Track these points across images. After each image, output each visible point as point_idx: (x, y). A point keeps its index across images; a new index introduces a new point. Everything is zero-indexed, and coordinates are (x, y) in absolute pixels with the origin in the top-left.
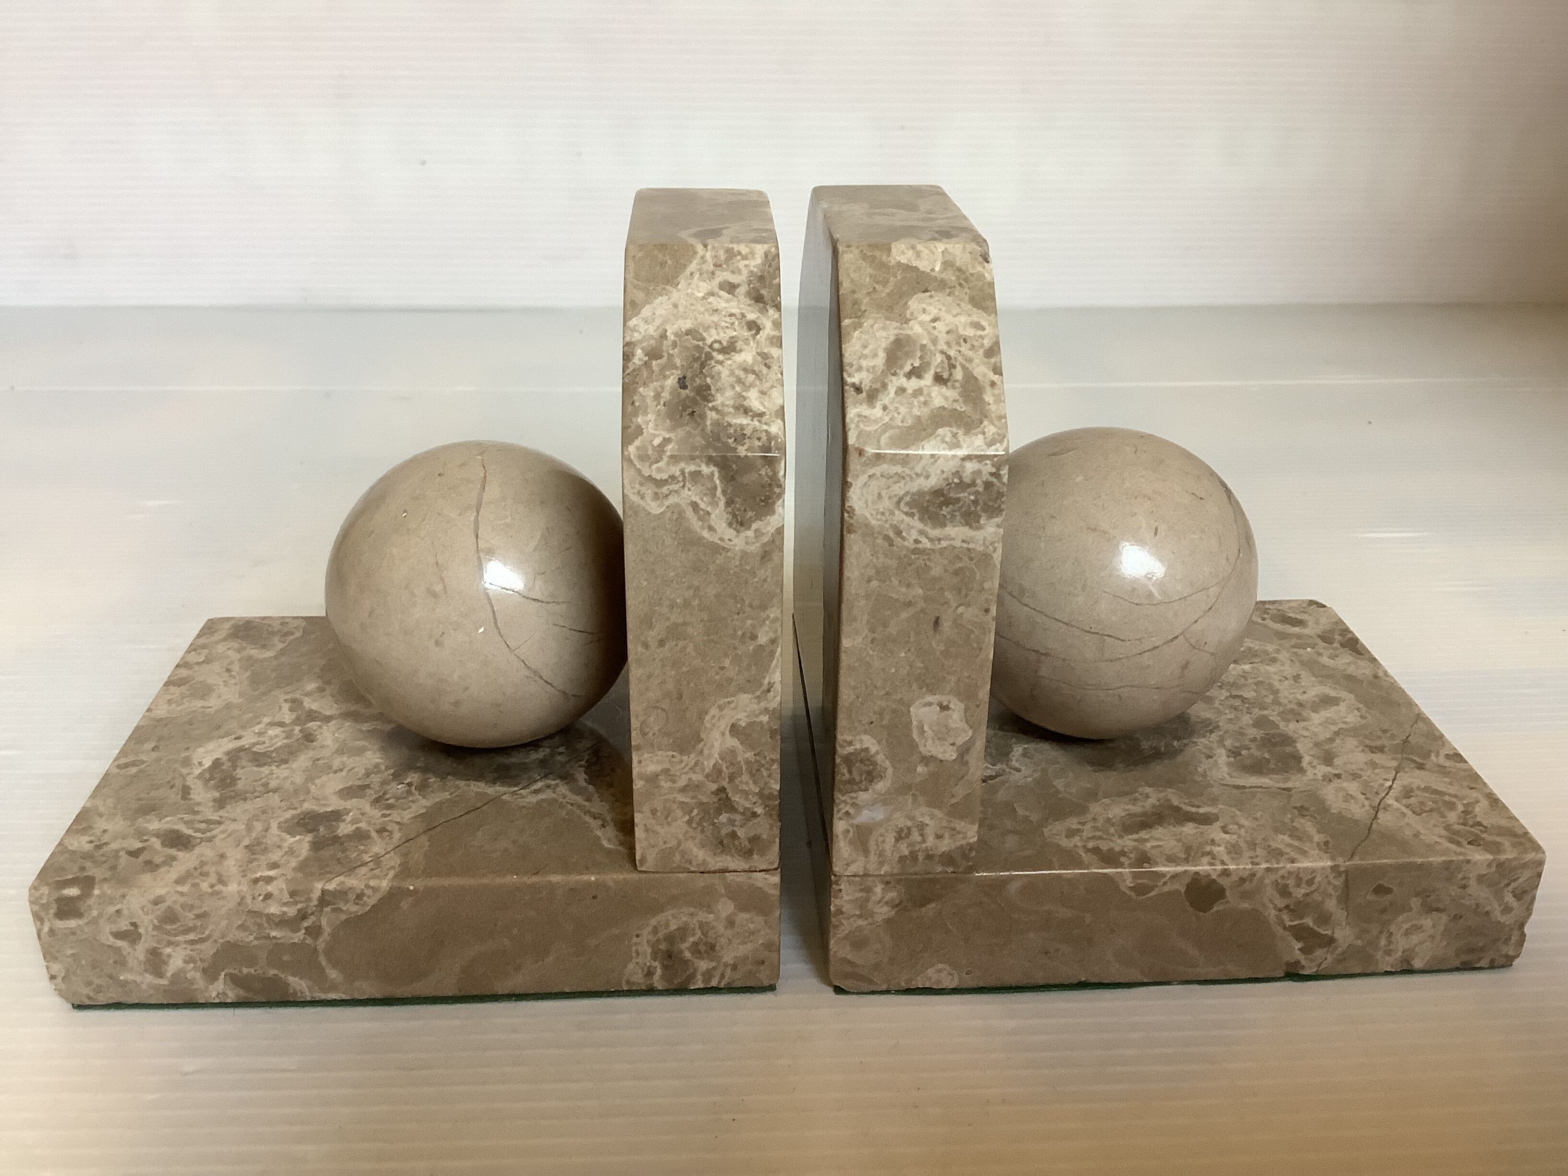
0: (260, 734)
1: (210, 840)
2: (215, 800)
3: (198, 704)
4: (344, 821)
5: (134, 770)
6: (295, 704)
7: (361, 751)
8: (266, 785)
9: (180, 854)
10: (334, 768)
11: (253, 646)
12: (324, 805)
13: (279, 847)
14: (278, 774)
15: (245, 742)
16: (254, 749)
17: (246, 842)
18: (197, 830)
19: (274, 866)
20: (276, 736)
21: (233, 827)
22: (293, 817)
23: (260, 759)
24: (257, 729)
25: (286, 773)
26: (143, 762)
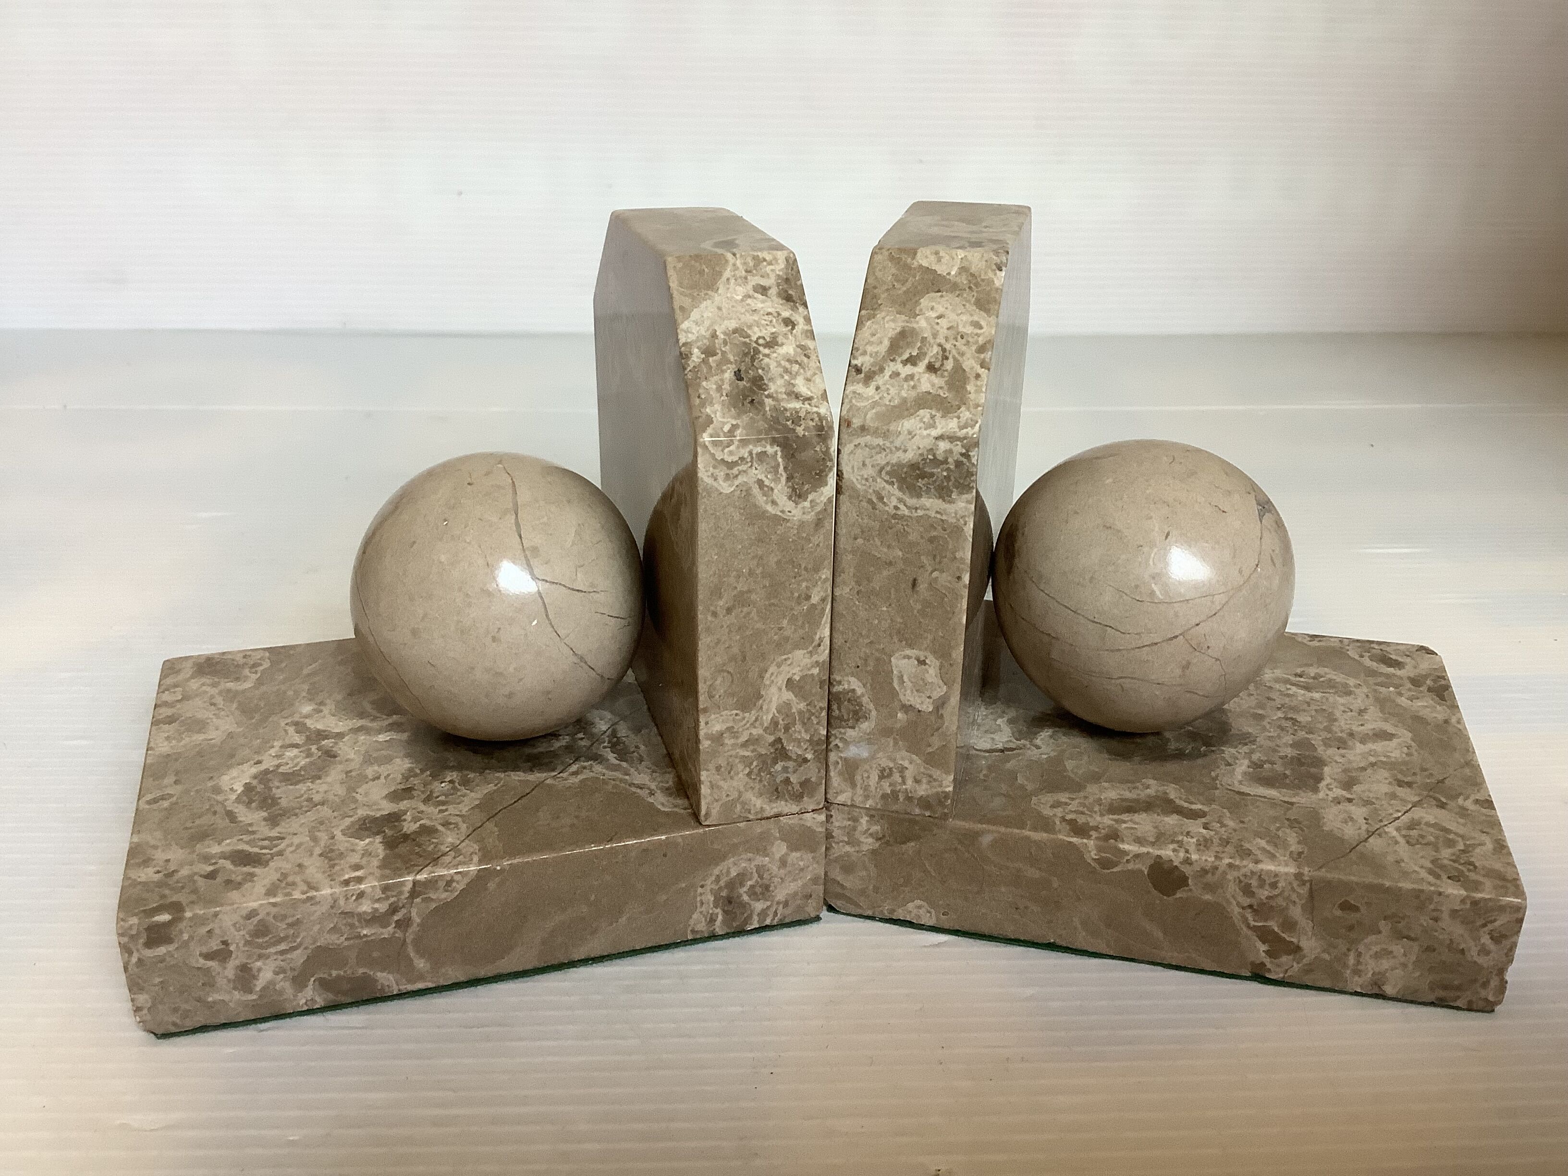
0: (278, 756)
1: (280, 853)
2: (265, 819)
3: (200, 737)
4: (405, 820)
5: (166, 804)
6: (300, 727)
7: (388, 760)
8: (310, 800)
9: (257, 870)
10: (370, 777)
11: (226, 680)
12: (379, 810)
13: (353, 851)
14: (318, 789)
15: (268, 763)
16: (280, 771)
17: (318, 851)
18: (263, 848)
19: (357, 867)
20: (296, 757)
21: (296, 840)
22: (353, 823)
23: (291, 778)
24: (273, 752)
25: (324, 787)
26: (171, 796)
